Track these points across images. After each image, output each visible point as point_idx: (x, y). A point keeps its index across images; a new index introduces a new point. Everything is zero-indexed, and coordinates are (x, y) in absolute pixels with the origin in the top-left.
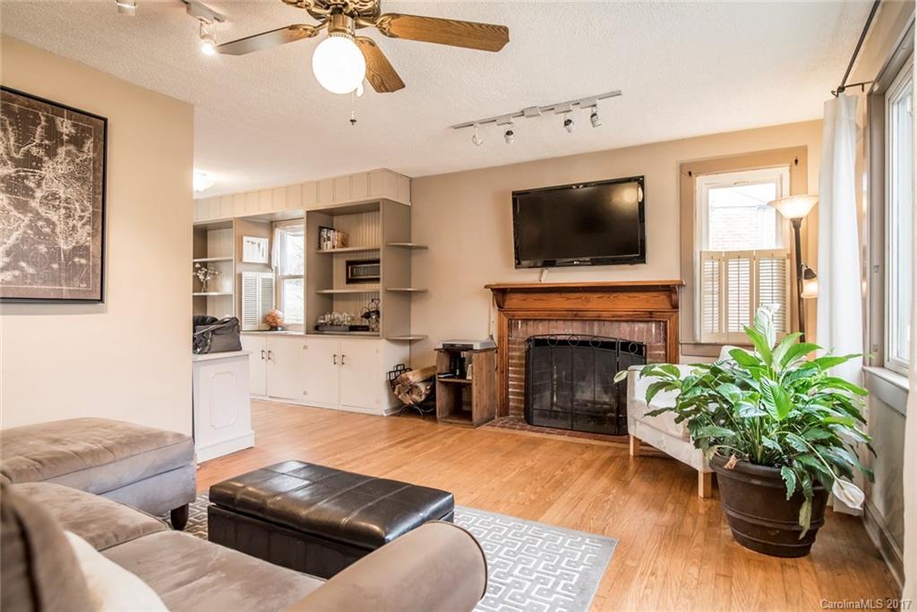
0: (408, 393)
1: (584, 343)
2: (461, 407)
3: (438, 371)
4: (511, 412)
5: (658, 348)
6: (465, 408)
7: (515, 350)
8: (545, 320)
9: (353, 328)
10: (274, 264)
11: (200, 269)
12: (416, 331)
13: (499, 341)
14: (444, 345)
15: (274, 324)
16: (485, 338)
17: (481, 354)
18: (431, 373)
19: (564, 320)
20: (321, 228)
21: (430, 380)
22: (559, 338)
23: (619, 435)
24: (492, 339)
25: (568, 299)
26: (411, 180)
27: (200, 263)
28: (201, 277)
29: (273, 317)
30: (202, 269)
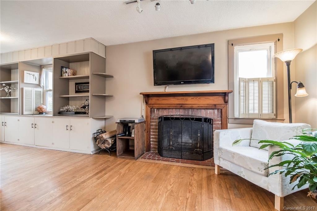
0: (103, 143)
1: (187, 119)
2: (129, 148)
3: (118, 133)
4: (151, 149)
5: (218, 121)
6: (131, 148)
7: (153, 122)
8: (167, 109)
9: (77, 113)
10: (42, 85)
11: (5, 86)
12: (108, 114)
13: (146, 118)
14: (120, 120)
15: (41, 112)
16: (139, 116)
17: (138, 124)
18: (114, 134)
19: (176, 109)
20: (62, 67)
21: (114, 137)
22: (175, 116)
23: (203, 161)
24: (143, 117)
25: (178, 99)
26: (106, 47)
27: (5, 84)
28: (7, 90)
29: (41, 108)
30: (7, 86)
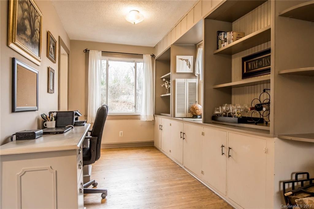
10: (196, 73)
11: (165, 81)
15: (195, 114)
20: (219, 32)
27: (165, 78)
28: (167, 86)
29: (194, 109)
30: (166, 81)
